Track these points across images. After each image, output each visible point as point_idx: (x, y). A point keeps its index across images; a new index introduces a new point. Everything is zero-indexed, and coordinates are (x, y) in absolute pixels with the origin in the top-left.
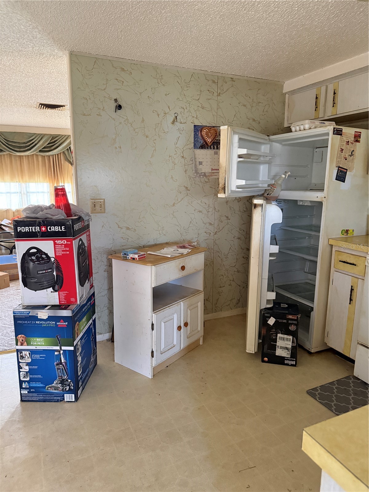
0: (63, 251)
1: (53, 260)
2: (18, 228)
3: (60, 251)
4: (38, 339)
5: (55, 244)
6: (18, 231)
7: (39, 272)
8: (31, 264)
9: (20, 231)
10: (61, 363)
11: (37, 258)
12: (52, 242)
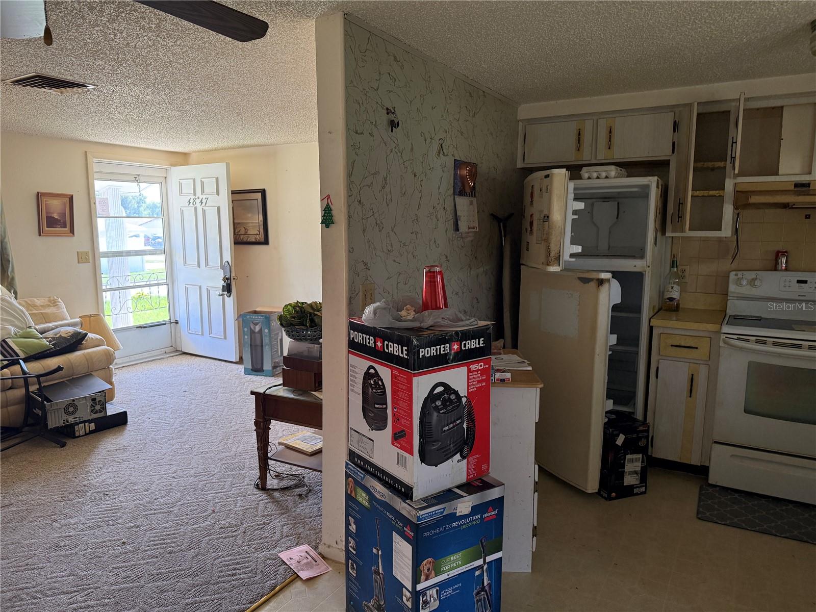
0: (479, 382)
1: (464, 400)
2: (421, 350)
3: (474, 383)
4: (453, 558)
5: (469, 371)
6: (421, 357)
7: (444, 429)
8: (435, 414)
9: (424, 356)
10: (483, 589)
11: (444, 402)
12: (465, 368)
